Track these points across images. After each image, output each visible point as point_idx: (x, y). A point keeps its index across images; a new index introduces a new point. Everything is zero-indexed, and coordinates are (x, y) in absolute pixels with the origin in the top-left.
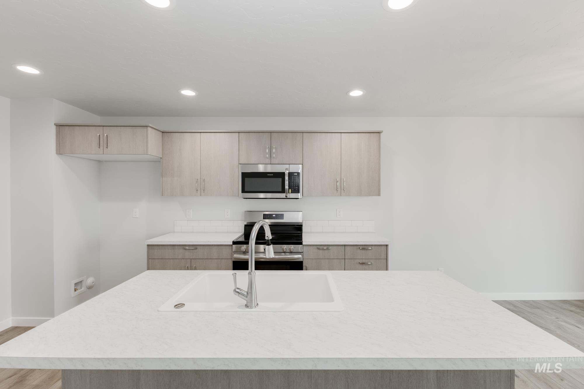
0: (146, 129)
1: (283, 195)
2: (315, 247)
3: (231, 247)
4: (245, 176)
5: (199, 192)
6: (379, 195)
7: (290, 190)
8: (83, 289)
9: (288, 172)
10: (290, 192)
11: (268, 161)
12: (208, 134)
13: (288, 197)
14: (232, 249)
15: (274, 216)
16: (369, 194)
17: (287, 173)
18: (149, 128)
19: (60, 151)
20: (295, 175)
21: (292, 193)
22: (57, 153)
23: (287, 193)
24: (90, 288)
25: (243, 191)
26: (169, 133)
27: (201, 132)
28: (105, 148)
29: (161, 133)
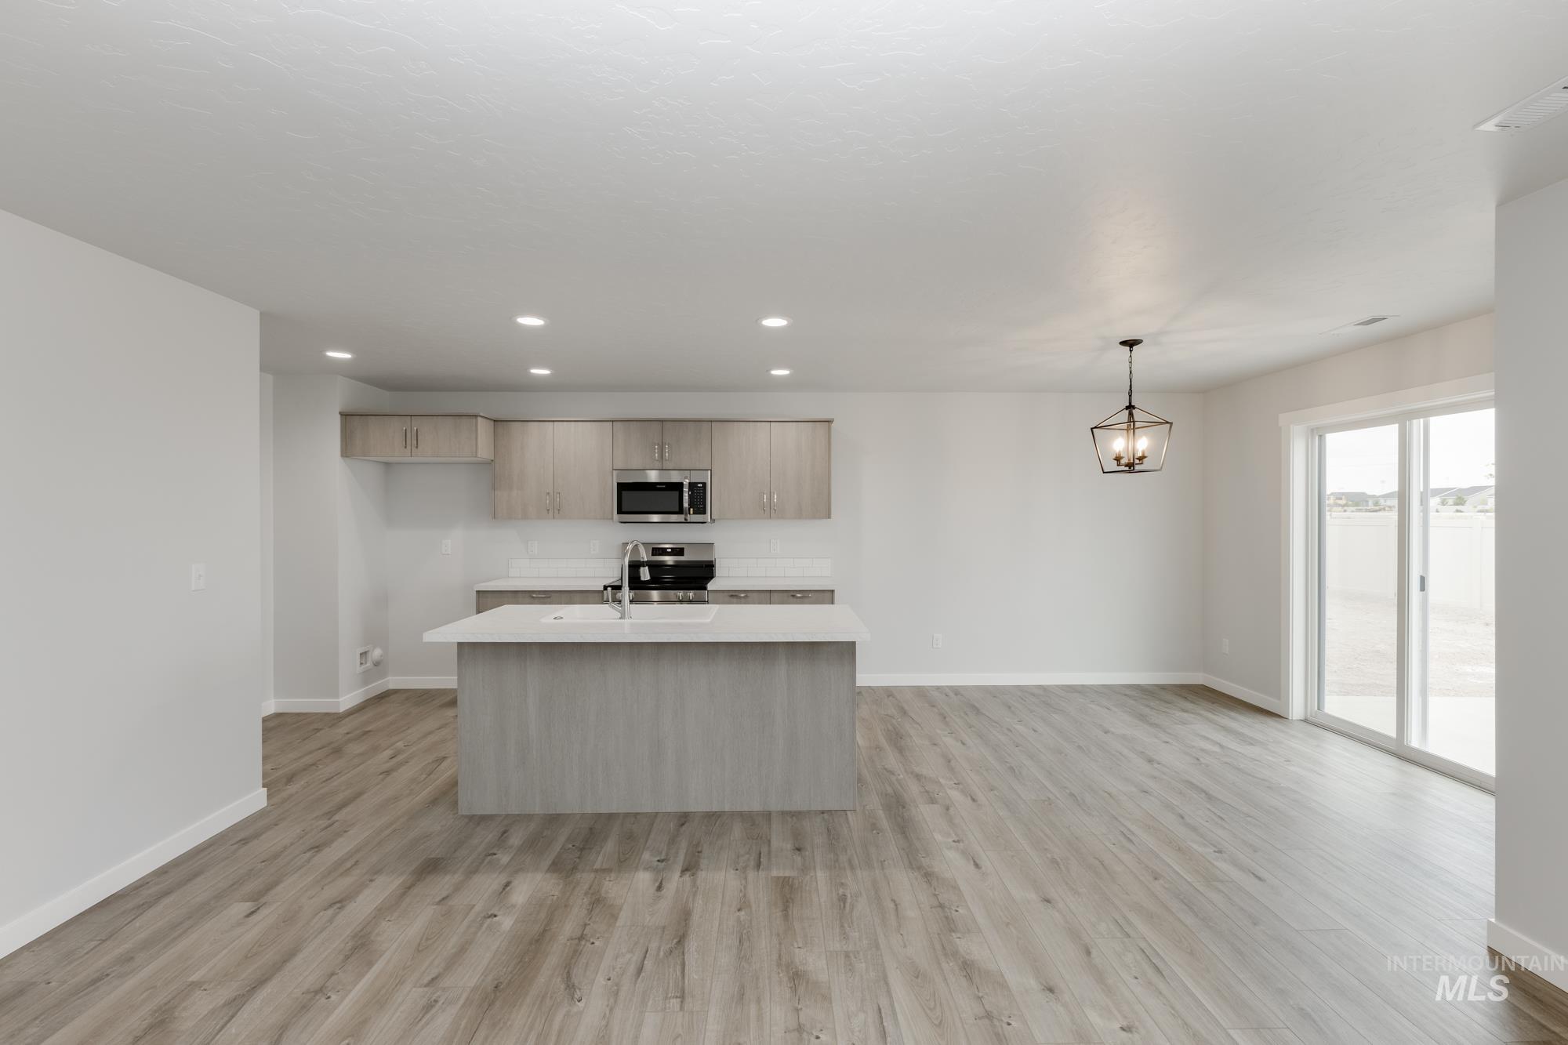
0: (474, 420)
1: (681, 518)
2: (726, 594)
3: (600, 594)
4: (622, 487)
5: (551, 512)
6: (829, 517)
7: (692, 509)
8: (368, 665)
9: (688, 481)
10: (692, 513)
11: (658, 465)
12: (565, 423)
13: (689, 521)
14: (603, 597)
15: (669, 550)
16: (815, 515)
17: (686, 482)
18: (480, 419)
19: (347, 451)
20: (700, 487)
21: (694, 513)
22: (342, 456)
23: (686, 514)
24: (377, 664)
25: (620, 512)
26: (505, 423)
27: (553, 421)
28: (414, 449)
29: (492, 423)
